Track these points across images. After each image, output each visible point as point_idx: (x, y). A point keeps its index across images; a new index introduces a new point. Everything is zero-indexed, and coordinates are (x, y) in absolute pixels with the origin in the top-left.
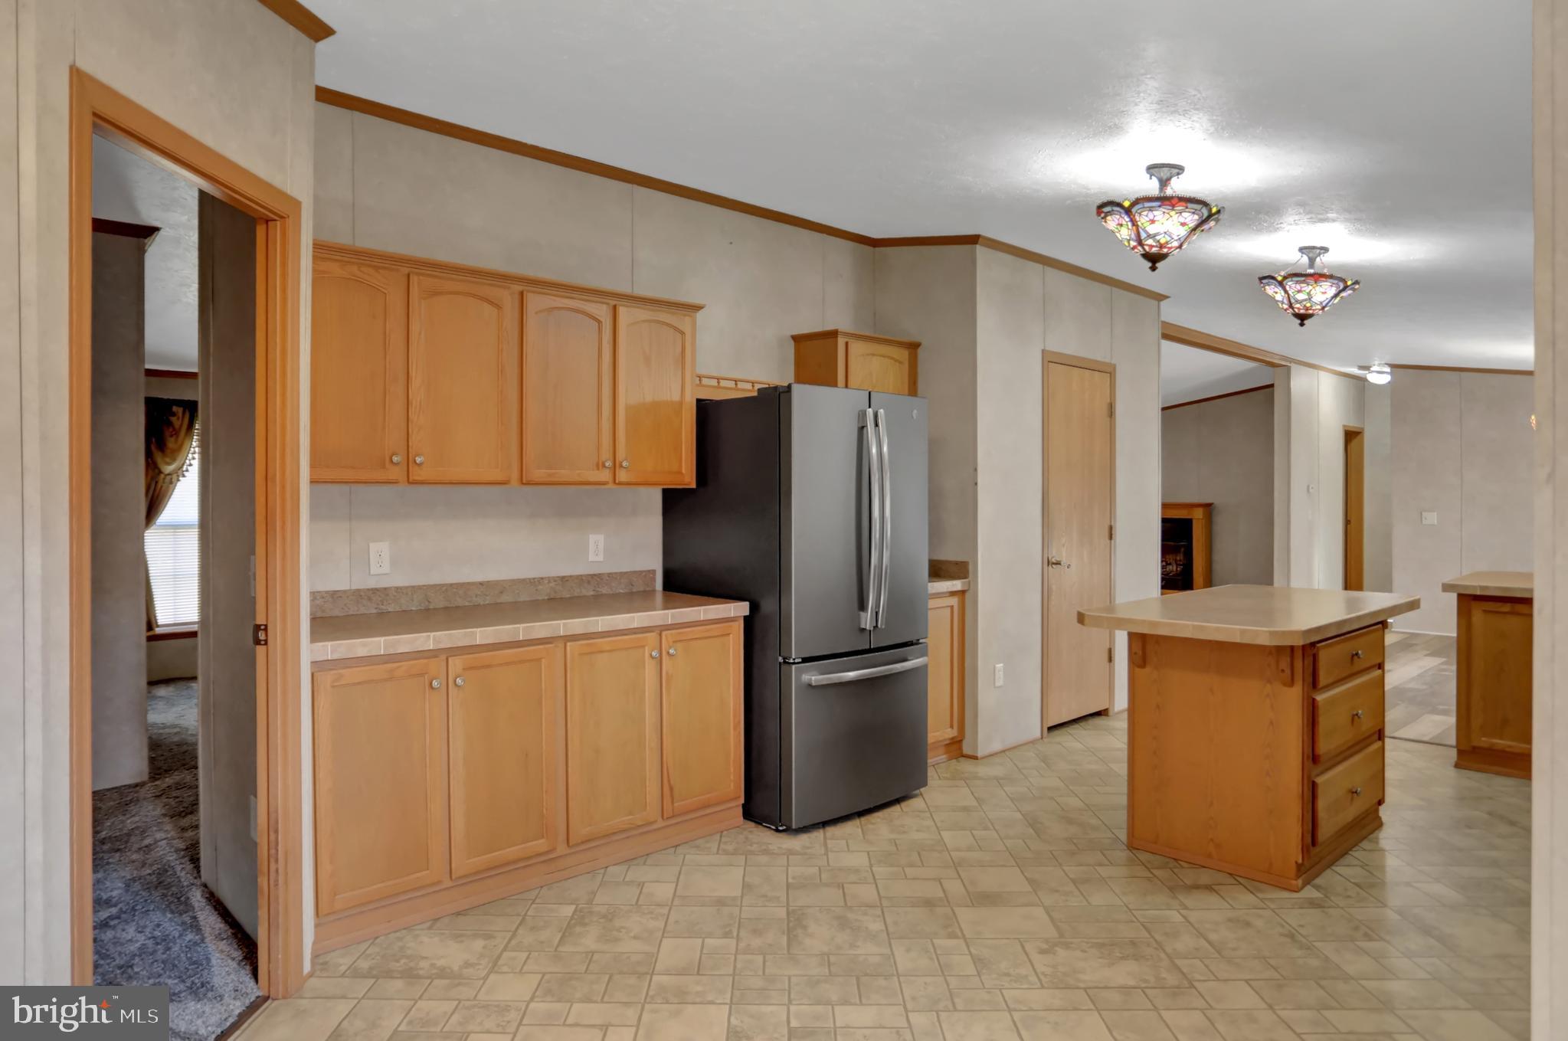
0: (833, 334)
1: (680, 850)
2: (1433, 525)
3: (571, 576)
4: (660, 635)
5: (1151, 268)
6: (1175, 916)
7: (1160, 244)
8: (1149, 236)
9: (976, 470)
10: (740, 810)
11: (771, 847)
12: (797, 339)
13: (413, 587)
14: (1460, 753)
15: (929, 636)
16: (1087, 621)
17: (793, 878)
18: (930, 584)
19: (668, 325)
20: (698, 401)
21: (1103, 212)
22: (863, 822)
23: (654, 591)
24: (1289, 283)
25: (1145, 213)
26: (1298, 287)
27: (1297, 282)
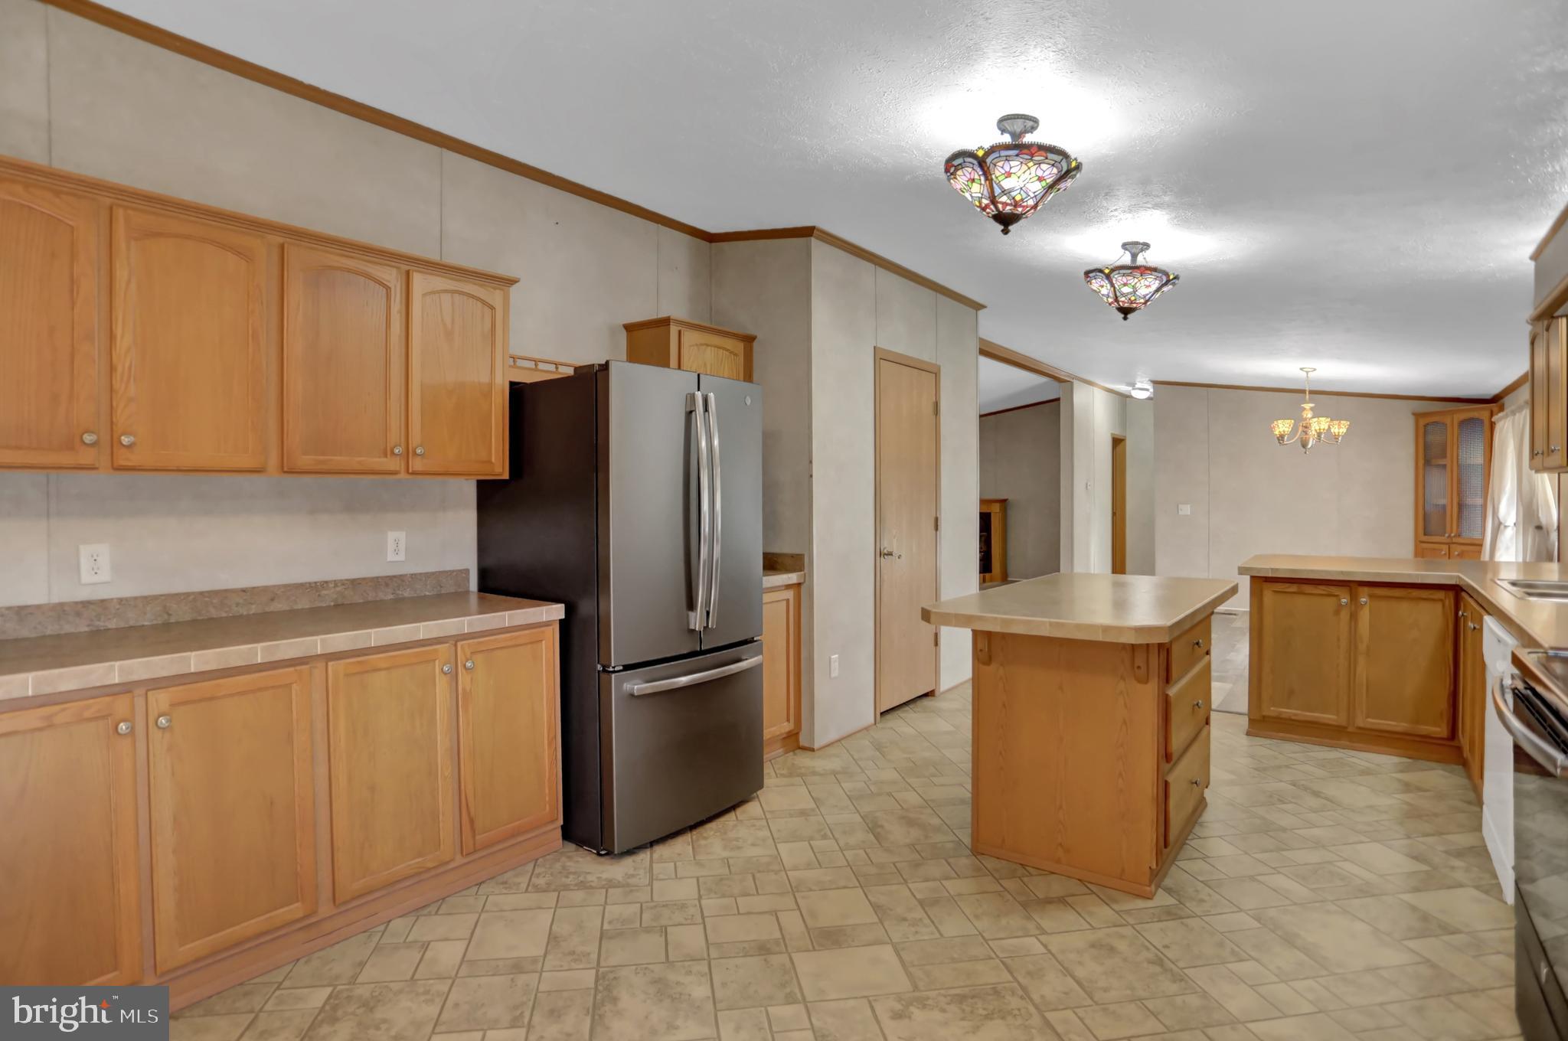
0: (665, 322)
1: (484, 889)
2: (1188, 515)
3: (364, 579)
4: (456, 645)
5: (1002, 231)
6: (1033, 944)
7: (1015, 201)
8: (1004, 192)
9: (811, 462)
10: (559, 833)
11: (589, 878)
12: (629, 328)
13: (145, 598)
14: (1251, 721)
15: (764, 633)
16: (933, 618)
17: (610, 923)
18: (765, 578)
19: (473, 297)
20: (512, 384)
21: (953, 166)
22: (694, 837)
23: (467, 592)
24: (1116, 276)
25: (1001, 164)
26: (1124, 279)
27: (1124, 275)
